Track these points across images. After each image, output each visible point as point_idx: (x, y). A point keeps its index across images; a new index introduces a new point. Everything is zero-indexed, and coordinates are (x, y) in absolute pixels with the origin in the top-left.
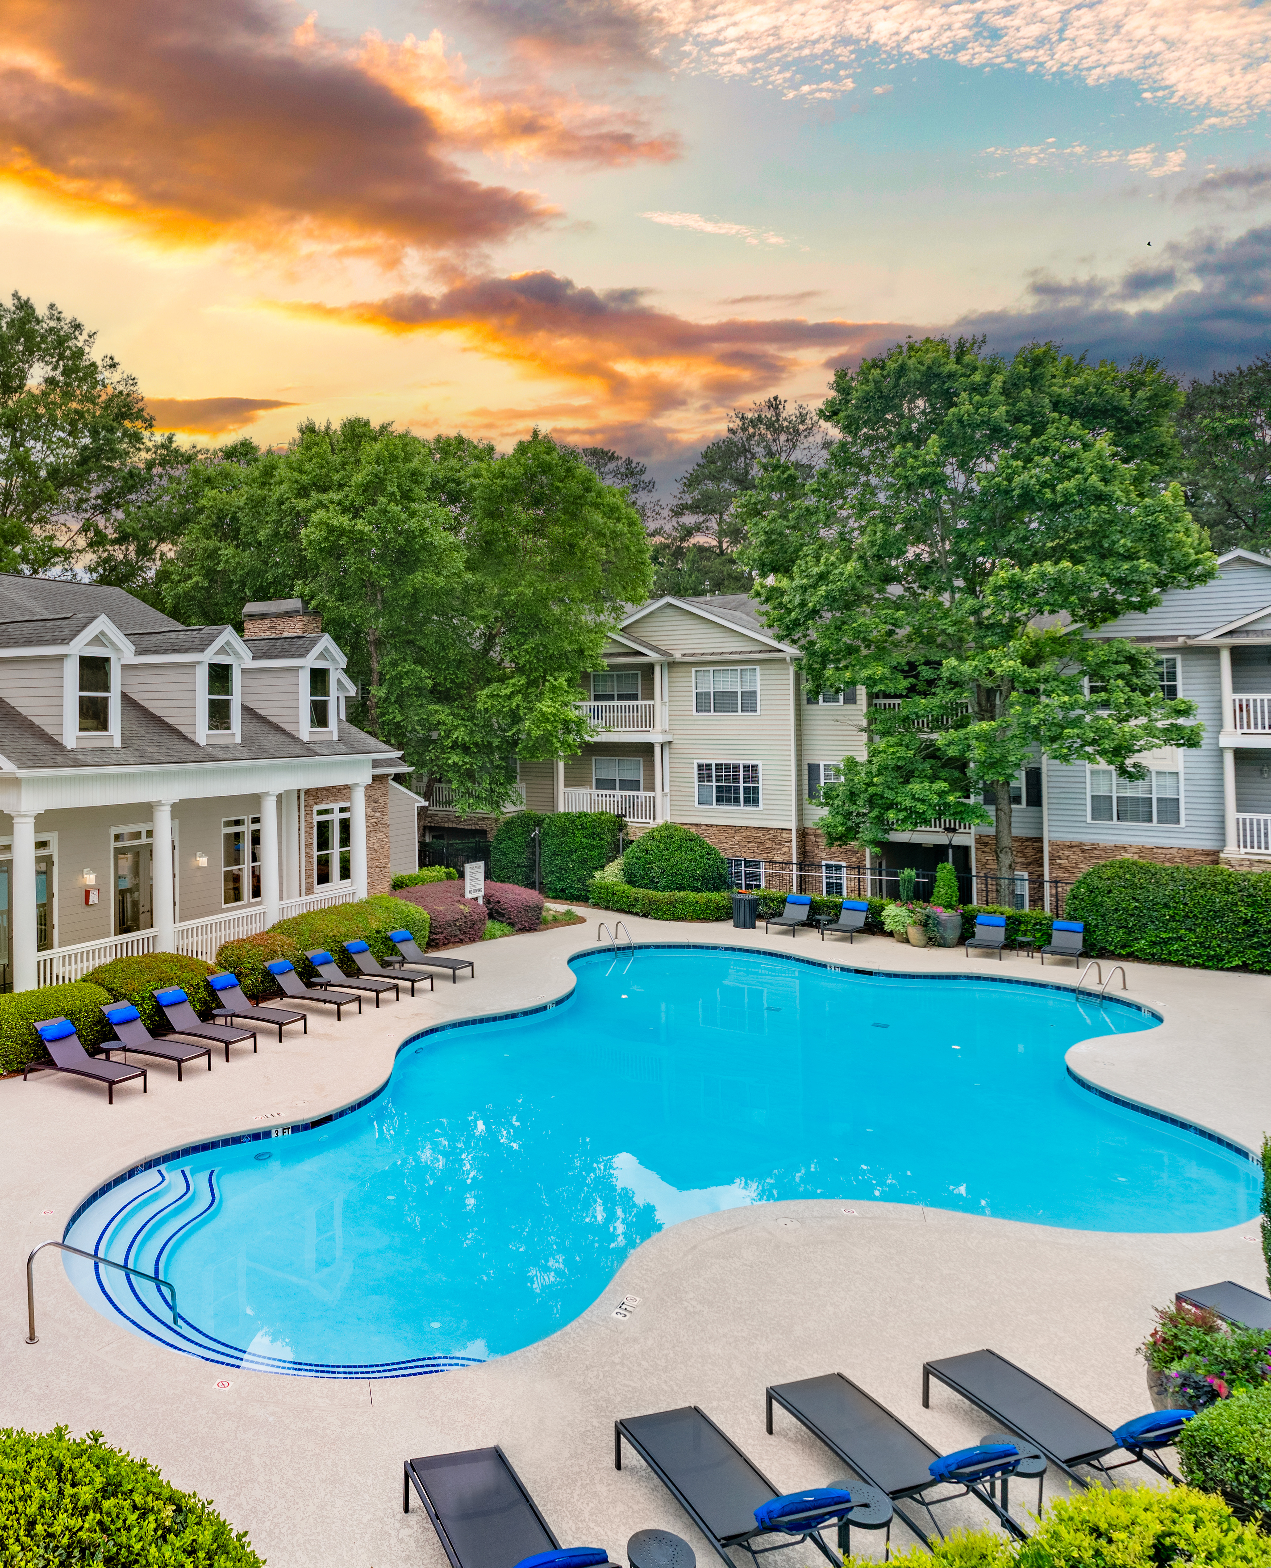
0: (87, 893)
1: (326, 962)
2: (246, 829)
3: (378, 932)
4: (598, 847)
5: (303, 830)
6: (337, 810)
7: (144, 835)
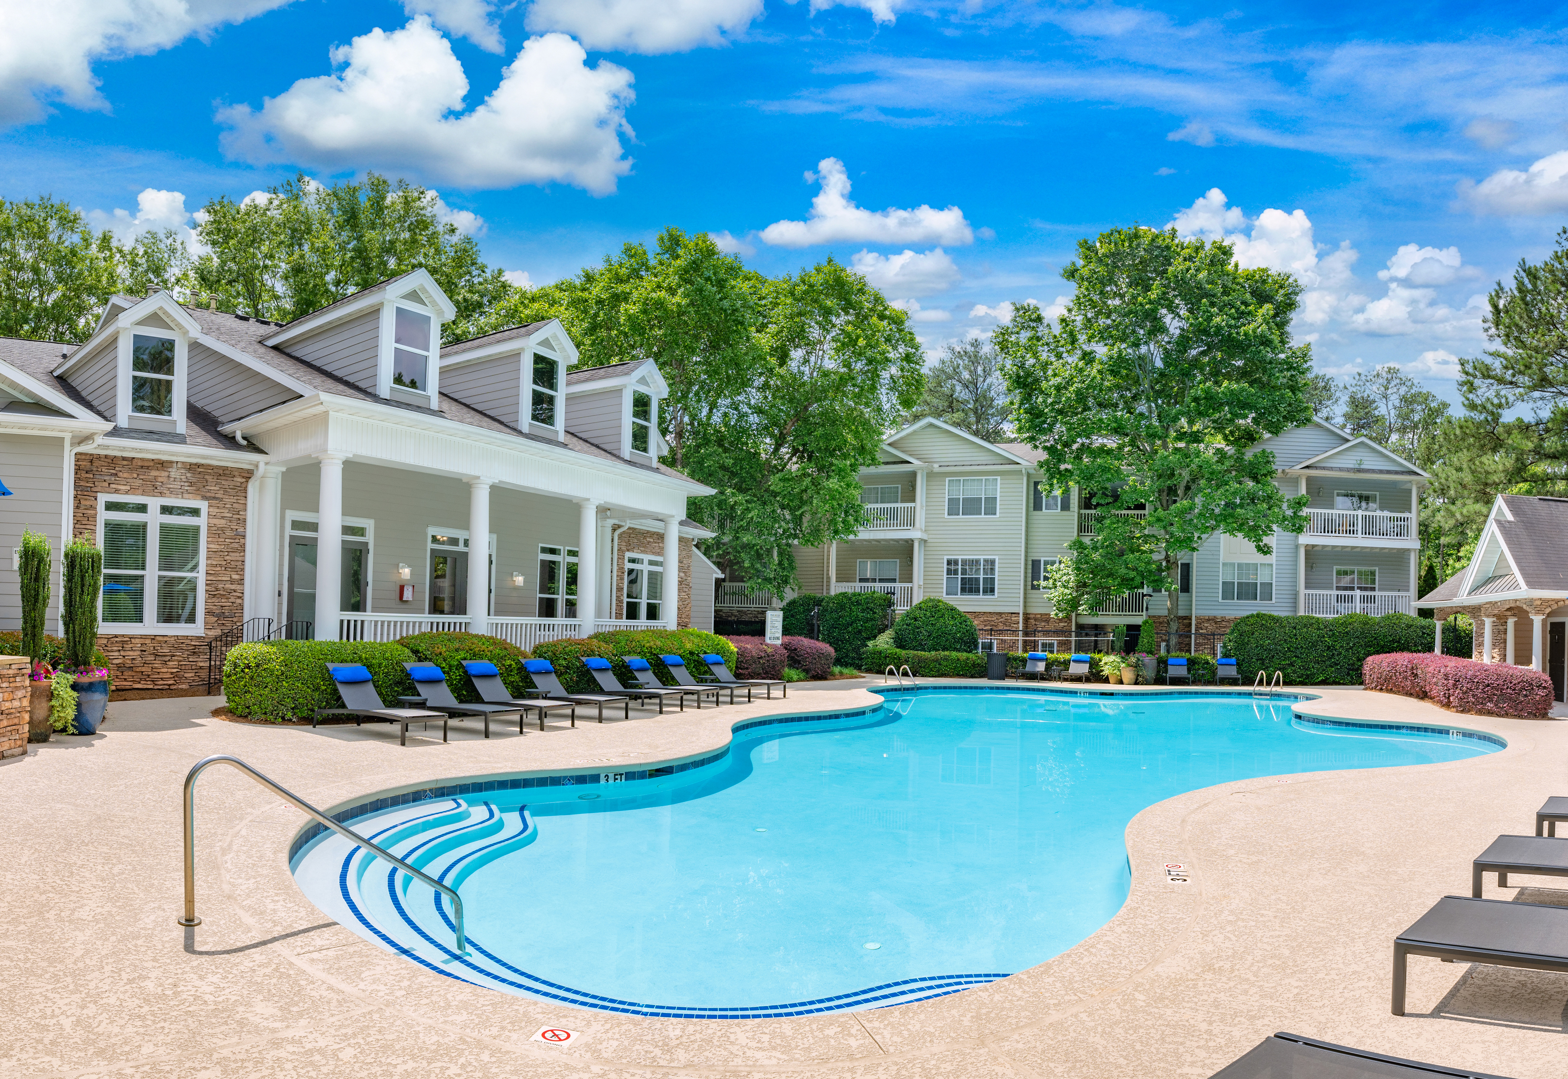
0: (402, 588)
1: (643, 670)
2: (563, 559)
3: (691, 653)
4: (872, 620)
5: (615, 573)
6: (646, 562)
7: (461, 543)
